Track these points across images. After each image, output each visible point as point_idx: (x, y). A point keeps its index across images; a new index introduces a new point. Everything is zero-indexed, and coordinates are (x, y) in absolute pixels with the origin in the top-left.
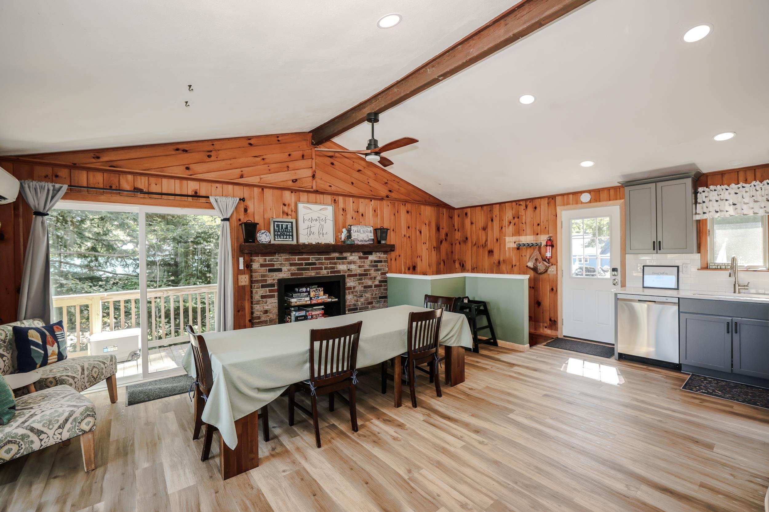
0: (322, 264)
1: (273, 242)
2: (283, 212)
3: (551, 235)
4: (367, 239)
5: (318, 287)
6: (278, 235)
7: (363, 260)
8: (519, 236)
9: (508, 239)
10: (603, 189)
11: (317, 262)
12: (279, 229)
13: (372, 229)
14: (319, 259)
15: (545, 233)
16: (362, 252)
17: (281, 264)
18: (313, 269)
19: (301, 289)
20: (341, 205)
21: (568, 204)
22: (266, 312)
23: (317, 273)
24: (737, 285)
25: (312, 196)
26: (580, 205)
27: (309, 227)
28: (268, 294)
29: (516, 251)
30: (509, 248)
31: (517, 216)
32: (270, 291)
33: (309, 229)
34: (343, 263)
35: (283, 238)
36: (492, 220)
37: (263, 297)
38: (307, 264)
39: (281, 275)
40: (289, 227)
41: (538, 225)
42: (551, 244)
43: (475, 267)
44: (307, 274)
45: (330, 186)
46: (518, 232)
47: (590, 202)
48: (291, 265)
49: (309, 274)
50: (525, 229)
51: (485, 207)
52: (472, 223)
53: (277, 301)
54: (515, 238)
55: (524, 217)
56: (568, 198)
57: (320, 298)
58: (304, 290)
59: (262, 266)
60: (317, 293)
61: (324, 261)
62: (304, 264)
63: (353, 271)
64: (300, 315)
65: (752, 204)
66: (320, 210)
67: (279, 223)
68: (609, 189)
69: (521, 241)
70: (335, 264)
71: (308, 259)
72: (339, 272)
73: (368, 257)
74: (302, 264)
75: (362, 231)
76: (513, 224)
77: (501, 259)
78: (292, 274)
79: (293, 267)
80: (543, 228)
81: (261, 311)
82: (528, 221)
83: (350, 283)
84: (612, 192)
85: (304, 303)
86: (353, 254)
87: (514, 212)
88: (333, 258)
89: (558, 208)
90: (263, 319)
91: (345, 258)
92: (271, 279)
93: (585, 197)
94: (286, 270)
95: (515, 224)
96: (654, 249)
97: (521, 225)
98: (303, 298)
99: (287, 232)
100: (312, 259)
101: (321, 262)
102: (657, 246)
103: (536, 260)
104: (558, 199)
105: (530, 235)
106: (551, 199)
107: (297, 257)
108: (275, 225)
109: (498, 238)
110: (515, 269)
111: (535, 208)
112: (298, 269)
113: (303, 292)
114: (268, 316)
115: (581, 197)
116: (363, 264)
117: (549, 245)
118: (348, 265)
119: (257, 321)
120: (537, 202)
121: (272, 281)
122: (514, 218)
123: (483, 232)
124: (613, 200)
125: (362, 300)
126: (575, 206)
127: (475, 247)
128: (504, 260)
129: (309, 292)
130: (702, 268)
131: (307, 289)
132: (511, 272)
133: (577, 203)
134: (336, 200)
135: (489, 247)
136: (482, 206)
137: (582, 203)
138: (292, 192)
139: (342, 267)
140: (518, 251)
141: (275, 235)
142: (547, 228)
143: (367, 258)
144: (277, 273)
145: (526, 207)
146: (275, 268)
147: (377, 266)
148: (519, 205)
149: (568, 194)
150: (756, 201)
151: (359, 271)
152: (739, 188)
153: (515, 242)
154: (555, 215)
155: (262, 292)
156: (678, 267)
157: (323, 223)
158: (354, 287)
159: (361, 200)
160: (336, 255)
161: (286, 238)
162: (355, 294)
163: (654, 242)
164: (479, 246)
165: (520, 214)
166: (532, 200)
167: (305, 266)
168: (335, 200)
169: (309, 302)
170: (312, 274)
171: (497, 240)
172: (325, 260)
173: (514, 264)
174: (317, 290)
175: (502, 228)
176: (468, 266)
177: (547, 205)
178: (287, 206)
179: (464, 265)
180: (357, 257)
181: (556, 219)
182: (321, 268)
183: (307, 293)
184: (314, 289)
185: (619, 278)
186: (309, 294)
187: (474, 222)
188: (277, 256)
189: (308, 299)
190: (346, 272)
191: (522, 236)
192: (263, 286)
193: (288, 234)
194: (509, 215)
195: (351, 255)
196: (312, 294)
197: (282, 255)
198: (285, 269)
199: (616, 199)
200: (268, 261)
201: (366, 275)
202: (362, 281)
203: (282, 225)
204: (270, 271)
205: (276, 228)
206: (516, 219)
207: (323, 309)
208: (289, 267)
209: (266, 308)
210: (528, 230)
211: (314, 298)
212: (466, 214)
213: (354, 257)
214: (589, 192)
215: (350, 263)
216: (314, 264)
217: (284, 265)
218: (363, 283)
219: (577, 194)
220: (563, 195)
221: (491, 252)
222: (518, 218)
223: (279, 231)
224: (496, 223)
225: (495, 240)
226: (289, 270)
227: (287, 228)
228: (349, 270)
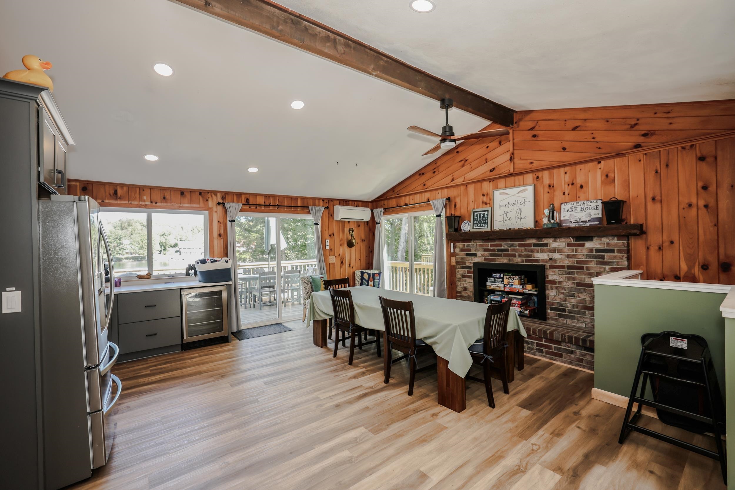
0: (514, 250)
1: (472, 230)
2: (483, 202)
4: (588, 219)
5: (513, 275)
6: (476, 224)
7: (574, 248)
11: (509, 248)
12: (477, 218)
13: (599, 203)
14: (512, 246)
16: (573, 237)
17: (476, 249)
18: (506, 256)
19: (494, 275)
20: (547, 181)
22: (465, 289)
23: (510, 260)
25: (511, 180)
27: (506, 212)
28: (467, 274)
32: (469, 272)
33: (505, 215)
34: (542, 251)
35: (480, 226)
37: (463, 276)
38: (499, 250)
39: (476, 259)
40: (485, 215)
44: (499, 260)
45: (532, 163)
48: (485, 250)
49: (502, 261)
53: (473, 281)
57: (514, 286)
58: (498, 275)
59: (462, 250)
60: (511, 281)
61: (517, 248)
62: (496, 251)
63: (558, 262)
64: (494, 299)
66: (518, 193)
67: (478, 213)
70: (532, 251)
71: (501, 245)
72: (537, 261)
73: (584, 243)
74: (494, 250)
75: (579, 209)
78: (486, 259)
79: (486, 253)
81: (462, 287)
83: (553, 276)
85: (498, 288)
86: (558, 240)
88: (529, 245)
90: (463, 294)
91: (546, 245)
92: (468, 262)
94: (480, 255)
98: (497, 284)
99: (484, 220)
100: (505, 245)
101: (514, 249)
107: (490, 243)
108: (475, 215)
112: (491, 255)
113: (497, 278)
114: (467, 293)
116: (575, 253)
118: (550, 254)
119: (459, 295)
121: (469, 264)
125: (573, 300)
129: (503, 279)
131: (500, 275)
134: (540, 176)
138: (490, 182)
139: (541, 256)
141: (474, 224)
143: (583, 245)
144: (473, 257)
146: (472, 252)
147: (603, 257)
151: (567, 262)
155: (462, 272)
157: (520, 206)
158: (560, 283)
160: (534, 241)
161: (482, 226)
162: (561, 290)
167: (497, 252)
168: (538, 177)
169: (502, 289)
170: (505, 260)
172: (519, 246)
174: (510, 278)
178: (486, 196)
180: (564, 244)
182: (514, 256)
183: (501, 280)
184: (508, 277)
186: (503, 281)
188: (472, 243)
189: (502, 285)
190: (547, 262)
192: (463, 268)
193: (484, 222)
195: (555, 241)
196: (506, 281)
197: (476, 241)
198: (479, 254)
200: (466, 247)
201: (582, 268)
202: (573, 276)
203: (480, 214)
204: (468, 255)
205: (475, 217)
207: (521, 299)
208: (483, 253)
209: (465, 286)
211: (508, 285)
213: (560, 244)
215: (554, 251)
216: (507, 250)
217: (479, 250)
218: (574, 279)
223: (477, 220)
226: (482, 255)
227: (484, 217)
228: (551, 259)
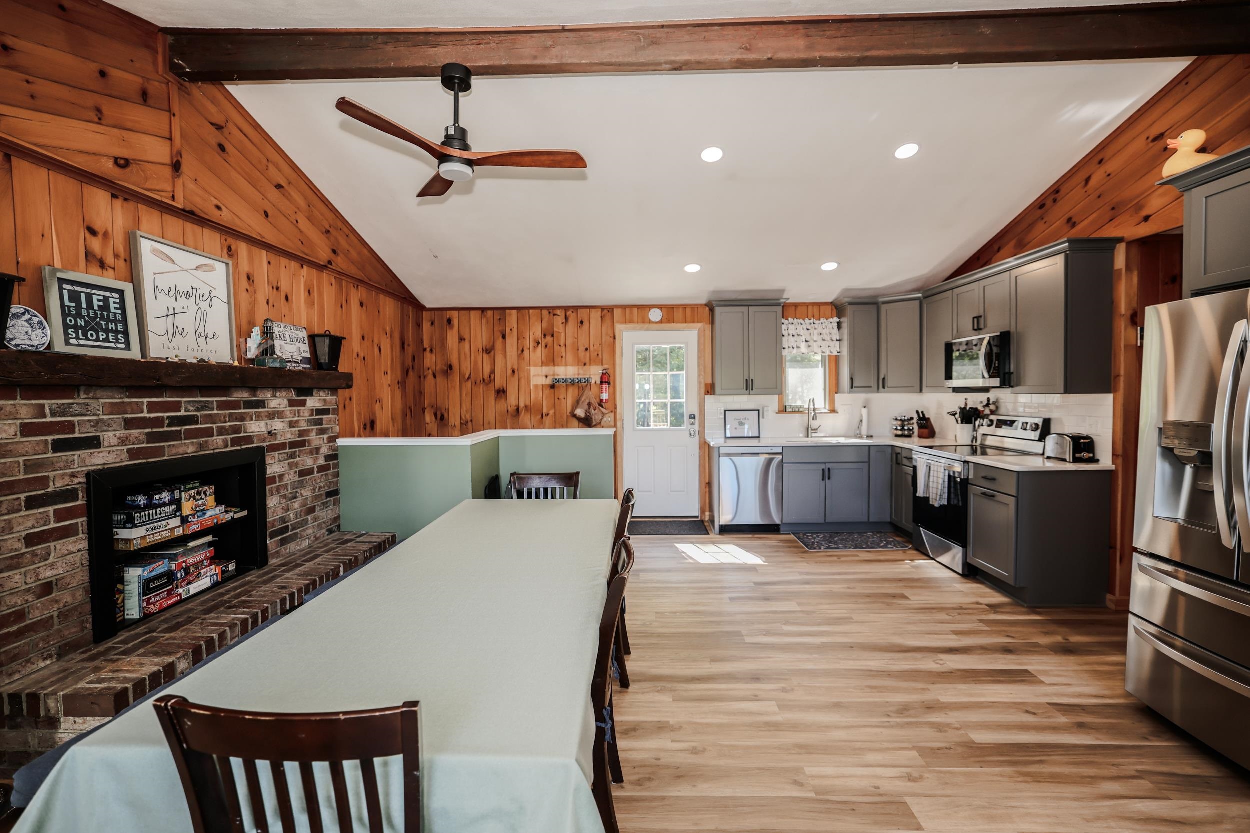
0: (211, 419)
1: (60, 347)
2: (89, 255)
3: (606, 366)
4: (300, 358)
5: (203, 484)
6: (76, 327)
7: (296, 408)
8: (554, 365)
9: (533, 370)
10: (678, 306)
11: (199, 414)
12: (79, 307)
13: (304, 334)
14: (205, 406)
15: (596, 364)
16: (295, 389)
17: (98, 422)
18: (190, 435)
19: (157, 497)
20: (245, 267)
21: (631, 321)
22: (47, 588)
23: (201, 446)
24: (810, 429)
25: (174, 224)
26: (647, 326)
27: (171, 312)
28: (53, 525)
29: (548, 391)
30: (536, 386)
31: (549, 333)
32: (60, 515)
33: (170, 318)
34: (259, 417)
35: (97, 340)
36: (504, 337)
37: (31, 540)
38: (174, 421)
39: (99, 459)
40: (112, 306)
41: (587, 349)
42: (606, 379)
43: (469, 419)
44: (174, 451)
45: (219, 208)
46: (551, 360)
47: (661, 322)
48: (129, 424)
49: (181, 450)
50: (564, 356)
51: (490, 313)
52: (462, 339)
53: (84, 545)
54: (546, 370)
55: (563, 335)
56: (631, 313)
57: (209, 513)
58: (166, 496)
59: (27, 430)
60: (200, 502)
61: (216, 412)
62: (167, 422)
63: (279, 436)
64: (154, 573)
65: (820, 343)
66: (197, 268)
67: (77, 289)
68: (685, 307)
69: (558, 375)
70: (242, 418)
71: (177, 406)
72: (249, 439)
73: (306, 400)
74: (159, 422)
75: (288, 338)
76: (544, 345)
77: (522, 405)
78: (133, 454)
79: (135, 432)
80: (594, 355)
81: (29, 590)
82: (569, 342)
83: (275, 466)
84: (689, 311)
85: (166, 535)
86: (278, 394)
87: (545, 325)
88: (235, 405)
89: (619, 327)
90: (36, 615)
91: (261, 404)
92: (63, 475)
93: (656, 315)
94: (115, 441)
95: (546, 346)
96: (747, 390)
97: (557, 348)
98: (164, 523)
99: (108, 320)
100: (187, 405)
101: (210, 415)
102: (749, 386)
103: (590, 404)
104: (617, 313)
105: (572, 365)
106: (606, 311)
107: (146, 400)
108: (66, 293)
109: (516, 367)
110: (548, 420)
111: (582, 322)
112: (151, 438)
113: (165, 504)
114: (57, 601)
115: (650, 313)
116: (296, 418)
117: (606, 382)
118: (269, 422)
119: (15, 628)
120: (583, 314)
121: (67, 480)
122: (545, 336)
123: (485, 356)
124: (691, 322)
125: (297, 505)
126: (641, 325)
127: (469, 383)
128: (526, 406)
129: (178, 502)
130: (780, 412)
131: (173, 493)
132: (541, 425)
133: (644, 322)
134: (233, 248)
135: (499, 382)
136: (483, 310)
137: (650, 322)
138: (114, 196)
139: (256, 427)
140: (553, 390)
141: (66, 327)
142: (600, 356)
143: (303, 403)
144: (84, 453)
145: (567, 318)
146: (77, 435)
147: (320, 422)
148: (554, 315)
149: (632, 307)
150: (824, 340)
151: (289, 436)
152: (811, 324)
153: (547, 377)
154: (612, 335)
155: (30, 524)
156: (759, 410)
157: (205, 306)
158: (281, 476)
159: (284, 261)
160: (243, 395)
161: (107, 340)
162: (283, 492)
163: (747, 380)
164: (478, 382)
165: (555, 329)
166: (576, 308)
167: (169, 425)
168: (230, 249)
169: (179, 532)
170: (188, 448)
171: (514, 371)
172: (219, 408)
173: (545, 411)
174: (199, 493)
175: (523, 351)
176: (454, 419)
177: (600, 319)
178: (100, 236)
179: (446, 415)
180: (286, 402)
181: (614, 343)
182: (209, 433)
183: (174, 507)
184: (193, 492)
185: (696, 427)
186: (179, 508)
187: (467, 336)
188: (82, 398)
189: (176, 522)
190: (264, 441)
191: (558, 366)
192: (32, 503)
193: (112, 326)
194: (536, 330)
195: (274, 396)
196: (187, 509)
197: (99, 393)
198: (109, 437)
199: (694, 322)
200: (53, 414)
201: (302, 444)
202: (296, 460)
203: (89, 297)
204: (59, 446)
205: (67, 302)
206: (549, 338)
207: (210, 544)
208: (122, 433)
209: (47, 574)
210: (570, 357)
211: (194, 515)
212: (450, 321)
213: (278, 401)
214: (660, 307)
215: (272, 416)
216: (192, 420)
217: (108, 425)
218: (297, 464)
219: (644, 308)
220: (624, 307)
221: (501, 393)
222: (553, 336)
223: (79, 315)
224: (512, 342)
225: (509, 372)
226: (123, 441)
227: (105, 307)
228: (270, 433)
